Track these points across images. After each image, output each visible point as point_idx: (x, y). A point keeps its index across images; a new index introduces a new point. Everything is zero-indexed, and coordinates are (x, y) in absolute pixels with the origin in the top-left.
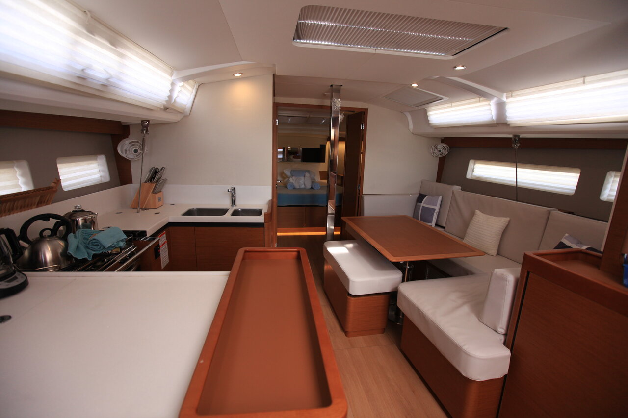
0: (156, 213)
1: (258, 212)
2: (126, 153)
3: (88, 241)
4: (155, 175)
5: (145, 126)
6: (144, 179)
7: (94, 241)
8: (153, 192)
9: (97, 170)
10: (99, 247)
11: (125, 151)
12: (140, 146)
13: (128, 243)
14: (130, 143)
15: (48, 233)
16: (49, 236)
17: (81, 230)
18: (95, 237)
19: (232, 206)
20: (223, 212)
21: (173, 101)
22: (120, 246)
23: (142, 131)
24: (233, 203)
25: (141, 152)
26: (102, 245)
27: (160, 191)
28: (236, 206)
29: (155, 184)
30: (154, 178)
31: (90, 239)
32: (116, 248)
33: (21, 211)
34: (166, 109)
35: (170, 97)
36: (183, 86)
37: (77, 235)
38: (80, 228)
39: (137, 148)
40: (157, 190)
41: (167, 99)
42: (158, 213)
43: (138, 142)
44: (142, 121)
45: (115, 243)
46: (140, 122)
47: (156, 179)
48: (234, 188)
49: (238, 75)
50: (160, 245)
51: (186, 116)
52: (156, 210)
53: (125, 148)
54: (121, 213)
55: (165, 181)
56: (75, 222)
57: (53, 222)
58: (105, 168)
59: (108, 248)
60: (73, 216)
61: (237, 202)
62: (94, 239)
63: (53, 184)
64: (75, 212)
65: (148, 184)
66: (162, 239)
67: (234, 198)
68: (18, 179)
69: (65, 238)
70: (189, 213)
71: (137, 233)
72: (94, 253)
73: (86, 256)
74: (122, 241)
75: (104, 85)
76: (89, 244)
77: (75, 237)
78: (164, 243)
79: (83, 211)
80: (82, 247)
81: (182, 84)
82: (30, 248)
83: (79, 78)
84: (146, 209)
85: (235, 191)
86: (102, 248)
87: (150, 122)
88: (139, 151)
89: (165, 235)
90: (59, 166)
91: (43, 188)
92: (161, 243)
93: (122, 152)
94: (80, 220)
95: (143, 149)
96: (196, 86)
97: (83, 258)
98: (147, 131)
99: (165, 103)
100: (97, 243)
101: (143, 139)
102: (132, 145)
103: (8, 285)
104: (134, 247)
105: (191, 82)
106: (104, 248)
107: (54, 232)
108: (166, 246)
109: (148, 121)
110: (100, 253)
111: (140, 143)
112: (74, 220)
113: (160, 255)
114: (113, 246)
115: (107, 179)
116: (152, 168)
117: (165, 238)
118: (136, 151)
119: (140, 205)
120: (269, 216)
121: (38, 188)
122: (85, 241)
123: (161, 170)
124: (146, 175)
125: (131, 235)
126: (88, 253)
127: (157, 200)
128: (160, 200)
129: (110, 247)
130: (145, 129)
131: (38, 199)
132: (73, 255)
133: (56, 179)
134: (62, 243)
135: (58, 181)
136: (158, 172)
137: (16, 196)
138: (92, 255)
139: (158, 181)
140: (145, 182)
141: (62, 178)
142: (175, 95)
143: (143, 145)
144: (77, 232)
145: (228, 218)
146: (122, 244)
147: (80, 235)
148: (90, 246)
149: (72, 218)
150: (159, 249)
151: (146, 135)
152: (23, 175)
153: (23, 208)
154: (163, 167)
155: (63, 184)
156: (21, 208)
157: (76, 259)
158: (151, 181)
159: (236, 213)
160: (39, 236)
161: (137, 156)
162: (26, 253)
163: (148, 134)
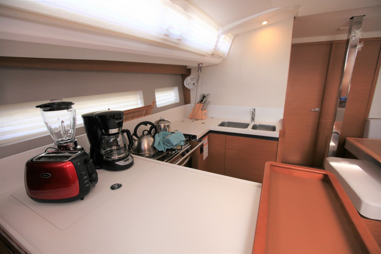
0: (202, 123)
1: (273, 129)
2: (188, 85)
3: (165, 140)
4: (204, 99)
5: (200, 67)
6: (197, 102)
7: (168, 140)
8: (201, 110)
9: (173, 95)
10: (170, 144)
11: (188, 84)
12: (196, 81)
13: (186, 142)
14: (191, 79)
15: (146, 132)
16: (147, 135)
17: (162, 132)
18: (168, 138)
19: (252, 121)
20: (246, 126)
21: (218, 49)
22: (181, 144)
23: (198, 70)
24: (253, 119)
25: (197, 84)
26: (171, 143)
27: (206, 109)
28: (254, 122)
29: (203, 105)
30: (202, 101)
31: (166, 138)
32: (179, 146)
33: (137, 118)
34: (213, 55)
35: (216, 46)
36: (224, 38)
37: (160, 135)
38: (162, 131)
39: (194, 82)
40: (204, 108)
41: (214, 47)
42: (204, 123)
43: (195, 78)
44: (199, 64)
45: (179, 143)
46: (197, 66)
47: (204, 101)
48: (254, 109)
49: (265, 23)
50: (204, 145)
51: (224, 59)
52: (203, 121)
53: (188, 82)
54: (183, 121)
55: (209, 103)
56: (160, 126)
57: (149, 126)
58: (178, 94)
59: (175, 146)
60: (159, 123)
61: (256, 119)
62: (168, 139)
63: (152, 104)
64: (160, 120)
65: (199, 104)
66: (205, 141)
67: (253, 116)
68: (138, 101)
69: (154, 137)
70: (222, 124)
71: (191, 136)
72: (167, 148)
73: (163, 150)
74: (183, 141)
75: (179, 40)
76: (165, 141)
77: (159, 136)
78: (206, 144)
79: (164, 120)
80: (161, 143)
81: (224, 36)
82: (138, 140)
83: (165, 35)
84: (197, 120)
85: (255, 111)
86: (171, 145)
87: (203, 64)
88: (196, 84)
89: (207, 139)
90: (156, 93)
91: (147, 106)
92: (204, 144)
93: (186, 85)
94: (162, 125)
95: (198, 82)
96: (233, 37)
97: (162, 150)
98: (201, 70)
99: (213, 50)
100: (169, 142)
101: (198, 76)
102: (192, 80)
103: (124, 163)
104: (189, 145)
105: (230, 34)
106: (173, 145)
107: (149, 132)
108: (207, 145)
109: (202, 64)
110: (170, 148)
111: (196, 79)
112: (159, 126)
113: (203, 152)
114: (178, 144)
115: (178, 101)
116: (202, 94)
117: (207, 140)
118: (194, 84)
119: (194, 117)
120: (282, 133)
121: (145, 105)
122: (163, 139)
123: (207, 95)
124: (199, 99)
125: (188, 137)
126: (164, 148)
127: (203, 115)
128: (205, 114)
129: (176, 145)
130: (200, 69)
131: (145, 112)
132: (156, 147)
133: (153, 101)
134: (152, 139)
135: (154, 102)
136: (205, 97)
137: (140, 109)
138: (166, 149)
139: (205, 103)
140: (198, 103)
141: (157, 100)
142: (219, 45)
143: (198, 80)
144: (160, 134)
145: (249, 131)
146: (182, 143)
147: (161, 135)
148: (166, 143)
149: (159, 124)
150: (203, 148)
151: (200, 73)
152: (140, 99)
153: (133, 118)
154: (208, 94)
155: (157, 104)
156: (137, 116)
157: (158, 150)
158: (201, 102)
159: (255, 127)
160: (142, 134)
161: (194, 87)
162: (136, 143)
163: (201, 72)
